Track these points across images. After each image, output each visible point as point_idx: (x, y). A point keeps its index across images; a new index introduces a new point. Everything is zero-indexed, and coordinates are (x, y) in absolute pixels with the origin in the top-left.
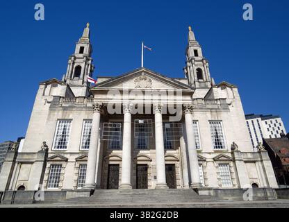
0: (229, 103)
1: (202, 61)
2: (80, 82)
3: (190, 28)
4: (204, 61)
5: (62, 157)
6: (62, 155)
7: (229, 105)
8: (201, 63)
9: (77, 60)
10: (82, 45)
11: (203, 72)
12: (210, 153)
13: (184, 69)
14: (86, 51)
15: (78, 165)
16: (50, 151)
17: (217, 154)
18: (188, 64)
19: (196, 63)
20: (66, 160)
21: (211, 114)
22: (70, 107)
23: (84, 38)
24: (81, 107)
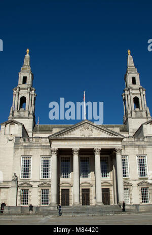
1: (139, 89)
2: (26, 114)
3: (129, 52)
4: (141, 90)
5: (29, 184)
6: (28, 182)
8: (138, 92)
9: (21, 91)
10: (25, 75)
11: (140, 101)
12: (135, 180)
13: (122, 96)
14: (29, 81)
15: (40, 189)
16: (18, 180)
17: (141, 181)
18: (127, 92)
19: (134, 92)
20: (32, 186)
21: (139, 150)
22: (29, 146)
23: (25, 67)
24: (38, 146)
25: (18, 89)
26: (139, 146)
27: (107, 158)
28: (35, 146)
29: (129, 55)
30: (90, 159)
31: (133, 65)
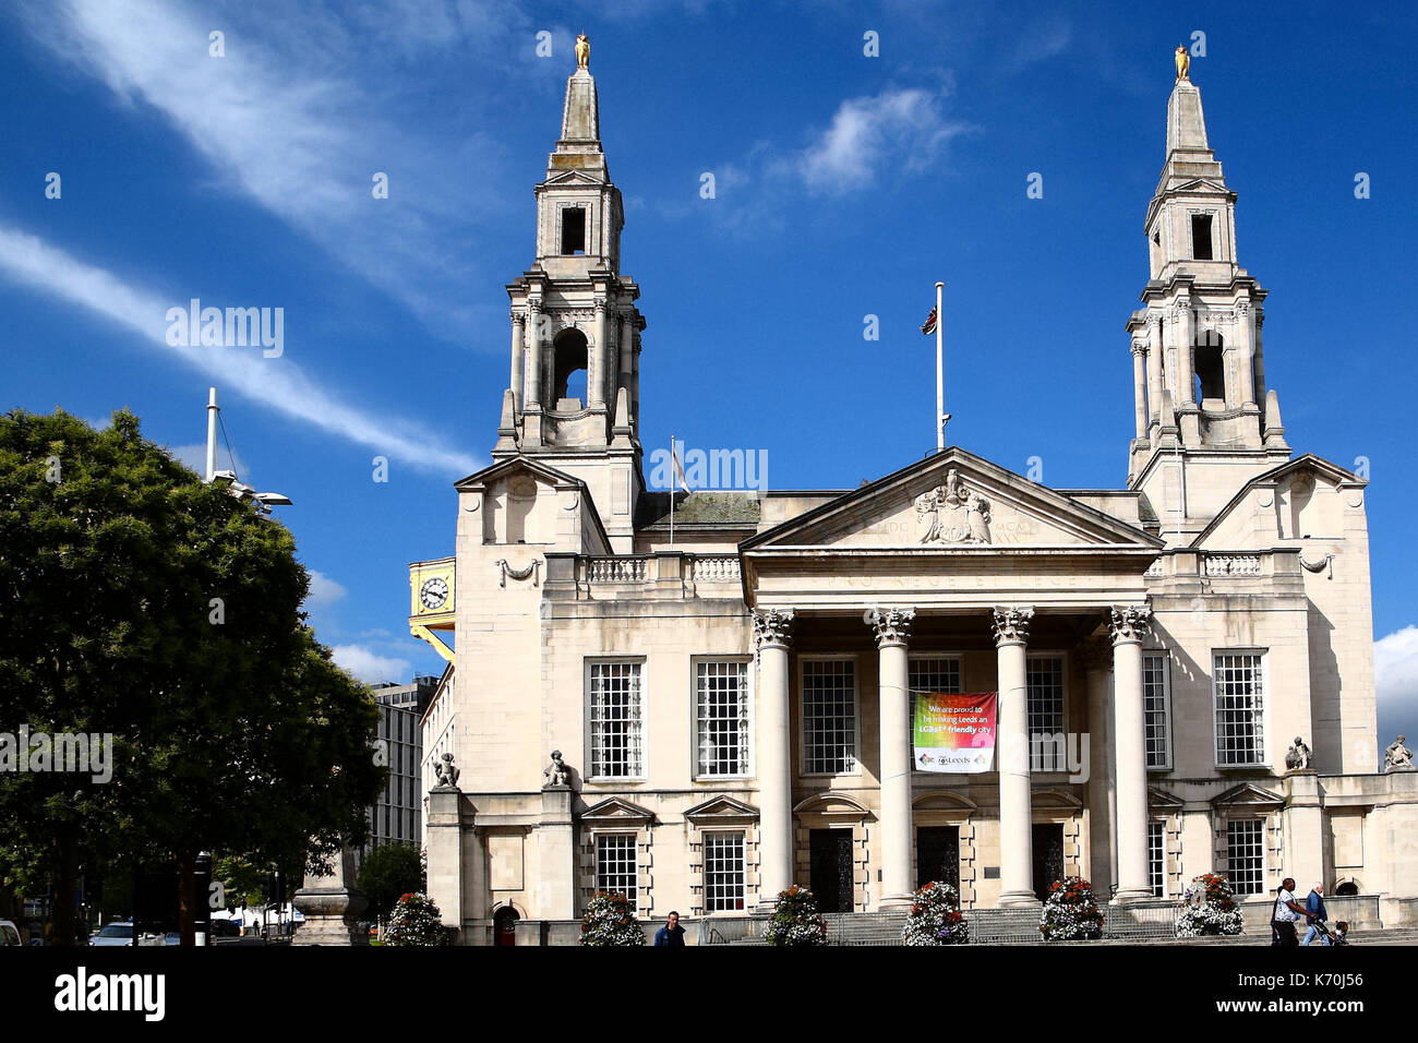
0: (1314, 561)
5: (636, 809)
6: (631, 799)
7: (1317, 569)
8: (1222, 303)
10: (571, 198)
12: (1200, 782)
15: (696, 835)
17: (1229, 785)
20: (652, 821)
21: (1228, 622)
22: (627, 604)
23: (571, 150)
24: (673, 604)
25: (537, 288)
26: (1228, 599)
27: (1058, 662)
28: (661, 604)
29: (1184, 84)
30: (961, 674)
31: (1202, 141)
